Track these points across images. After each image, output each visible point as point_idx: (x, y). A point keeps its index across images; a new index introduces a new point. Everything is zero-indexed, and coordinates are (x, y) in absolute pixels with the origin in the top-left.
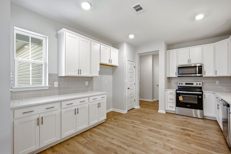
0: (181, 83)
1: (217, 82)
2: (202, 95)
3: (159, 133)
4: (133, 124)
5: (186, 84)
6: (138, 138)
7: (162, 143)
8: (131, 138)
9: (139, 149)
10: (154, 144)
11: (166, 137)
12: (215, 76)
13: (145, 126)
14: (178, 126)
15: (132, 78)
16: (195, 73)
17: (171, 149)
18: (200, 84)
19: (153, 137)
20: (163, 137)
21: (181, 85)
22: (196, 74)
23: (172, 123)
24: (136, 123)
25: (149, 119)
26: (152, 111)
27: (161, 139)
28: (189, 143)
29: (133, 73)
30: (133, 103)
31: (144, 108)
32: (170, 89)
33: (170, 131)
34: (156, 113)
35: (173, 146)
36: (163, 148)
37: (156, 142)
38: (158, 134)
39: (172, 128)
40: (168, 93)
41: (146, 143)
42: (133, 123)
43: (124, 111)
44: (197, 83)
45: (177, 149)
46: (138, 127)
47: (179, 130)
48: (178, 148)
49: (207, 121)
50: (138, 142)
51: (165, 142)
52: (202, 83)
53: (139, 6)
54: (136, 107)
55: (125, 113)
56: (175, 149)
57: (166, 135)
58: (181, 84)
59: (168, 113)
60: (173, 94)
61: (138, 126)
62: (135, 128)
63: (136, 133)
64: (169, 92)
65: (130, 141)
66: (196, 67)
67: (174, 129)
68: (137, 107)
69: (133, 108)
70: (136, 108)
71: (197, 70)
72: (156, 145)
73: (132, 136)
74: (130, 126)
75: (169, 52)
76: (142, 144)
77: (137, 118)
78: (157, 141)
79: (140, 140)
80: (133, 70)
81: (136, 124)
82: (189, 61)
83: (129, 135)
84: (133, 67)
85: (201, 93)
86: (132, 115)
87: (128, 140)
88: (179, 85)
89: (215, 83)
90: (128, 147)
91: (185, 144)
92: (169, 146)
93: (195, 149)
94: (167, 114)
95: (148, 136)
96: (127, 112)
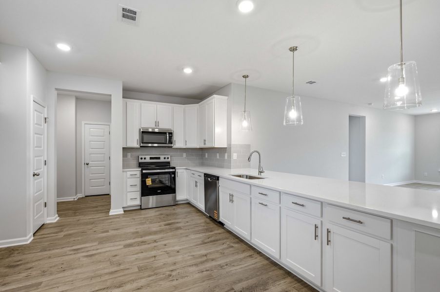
0: (143, 157)
1: (185, 155)
2: (174, 173)
3: (143, 243)
4: (83, 252)
5: (151, 158)
6: (122, 267)
7: (162, 251)
8: (106, 274)
9: (141, 278)
10: (154, 259)
11: (159, 243)
12: (184, 147)
13: (112, 244)
14: (159, 224)
15: (41, 147)
16: (164, 142)
17: (178, 252)
18: (168, 158)
19: (142, 252)
20: (155, 244)
21: (143, 161)
22: (166, 143)
23: (147, 223)
24: (87, 247)
25: (107, 231)
26: (97, 217)
27: (155, 248)
28: (187, 236)
29: (42, 135)
30: (42, 212)
31: (69, 216)
32: (129, 168)
33: (155, 233)
34: (108, 218)
35: (177, 248)
36: (170, 257)
37: (154, 255)
38: (145, 244)
39: (154, 229)
40: (128, 176)
41: (141, 265)
42: (79, 251)
43: (26, 236)
44: (164, 156)
45: (183, 249)
46: (100, 253)
47: (163, 227)
48: (183, 247)
49: (181, 206)
50: (126, 272)
51: (164, 248)
52: (171, 157)
53: (135, 13)
54: (49, 220)
55: (29, 242)
56: (180, 249)
57: (157, 241)
58: (143, 159)
59: (128, 211)
60: (136, 176)
61: (99, 251)
62: (97, 256)
63: (109, 262)
64: (129, 173)
65: (111, 278)
66: (166, 133)
67: (158, 229)
68: (53, 218)
69: (43, 225)
70: (48, 222)
71: (168, 138)
72: (156, 258)
73: (106, 271)
74: (79, 258)
75: (126, 103)
76: (137, 270)
77: (79, 238)
78: (153, 253)
79: (127, 267)
80: (42, 127)
81: (89, 249)
82: (157, 123)
83: (96, 272)
84: (43, 120)
85: (174, 170)
86: (59, 239)
87: (106, 280)
88: (140, 161)
89: (182, 156)
90: (120, 287)
91: (184, 239)
92: (172, 251)
93: (195, 239)
94: (126, 213)
95: (134, 255)
96: (32, 238)
